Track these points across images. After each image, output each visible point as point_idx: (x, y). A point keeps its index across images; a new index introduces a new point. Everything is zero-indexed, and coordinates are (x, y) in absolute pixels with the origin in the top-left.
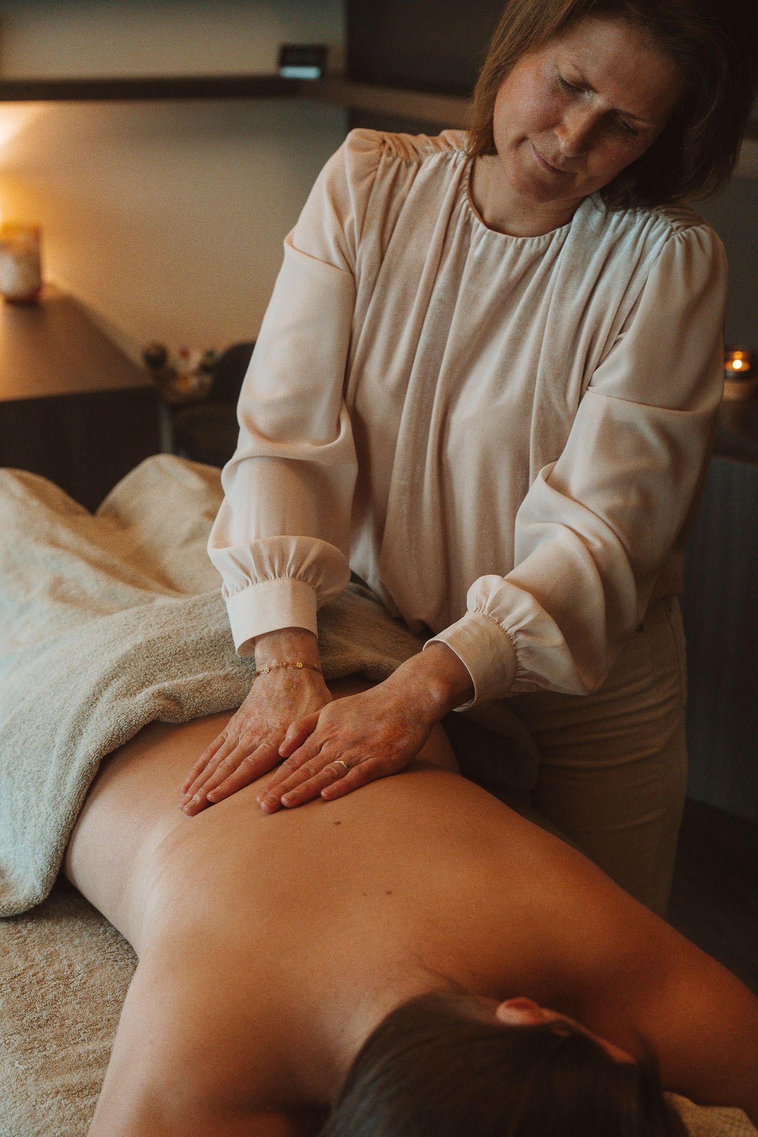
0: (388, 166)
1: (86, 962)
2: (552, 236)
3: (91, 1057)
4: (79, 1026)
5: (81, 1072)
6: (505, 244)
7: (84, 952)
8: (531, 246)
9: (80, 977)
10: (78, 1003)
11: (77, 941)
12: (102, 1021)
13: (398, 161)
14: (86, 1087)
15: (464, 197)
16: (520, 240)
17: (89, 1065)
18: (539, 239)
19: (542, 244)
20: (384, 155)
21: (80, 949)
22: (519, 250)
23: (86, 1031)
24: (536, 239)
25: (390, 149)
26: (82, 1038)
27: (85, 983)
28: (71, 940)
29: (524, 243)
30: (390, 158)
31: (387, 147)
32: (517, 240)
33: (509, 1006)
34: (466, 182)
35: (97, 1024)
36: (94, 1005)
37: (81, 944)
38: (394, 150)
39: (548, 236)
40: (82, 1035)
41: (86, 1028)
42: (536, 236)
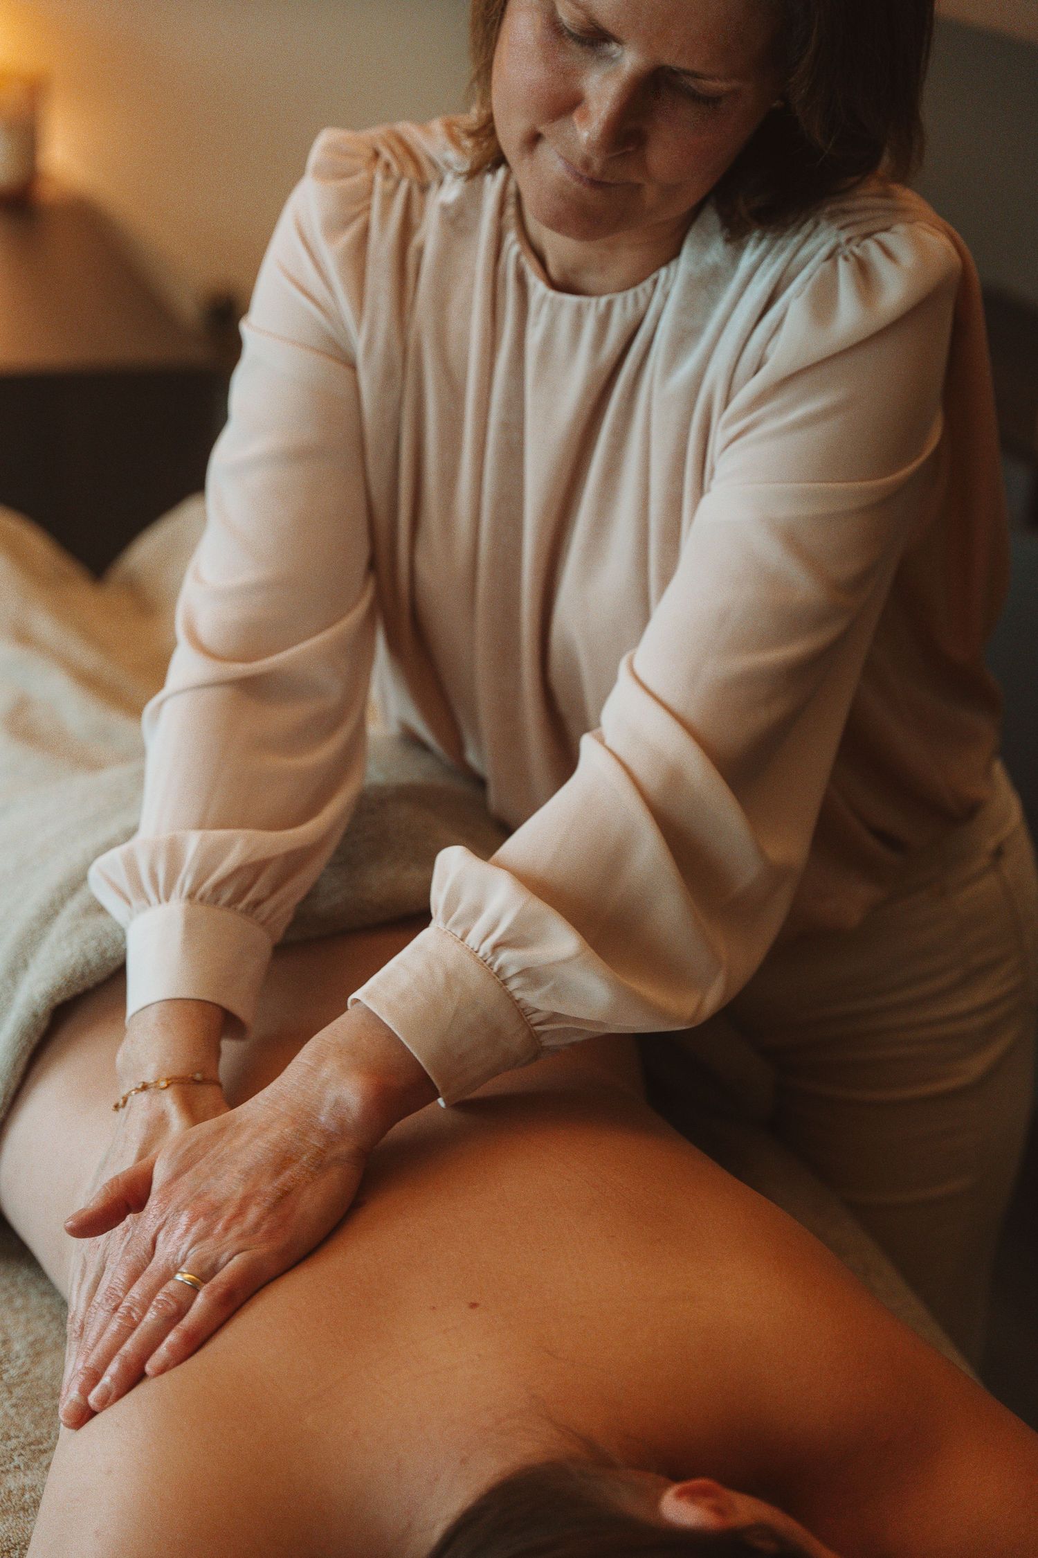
0: (389, 197)
1: (30, 1338)
2: (655, 282)
3: (27, 1496)
4: (13, 1443)
5: (11, 1519)
6: (579, 313)
7: (28, 1321)
8: (624, 308)
9: (19, 1362)
10: (15, 1406)
11: (19, 1302)
12: (50, 1438)
13: (404, 185)
14: (15, 1545)
15: (511, 237)
16: (604, 300)
17: (23, 1509)
18: (636, 295)
19: (642, 300)
20: (379, 179)
21: (23, 1317)
22: (604, 322)
23: (23, 1452)
24: (630, 293)
25: (388, 166)
26: (16, 1463)
27: (26, 1373)
28: (10, 1300)
29: (610, 305)
30: (390, 184)
31: (381, 163)
32: (597, 304)
33: (680, 1495)
34: (511, 211)
35: (42, 1443)
36: (38, 1410)
37: (25, 1308)
38: (395, 168)
39: (647, 284)
40: (16, 1458)
41: (23, 1448)
42: (628, 288)
